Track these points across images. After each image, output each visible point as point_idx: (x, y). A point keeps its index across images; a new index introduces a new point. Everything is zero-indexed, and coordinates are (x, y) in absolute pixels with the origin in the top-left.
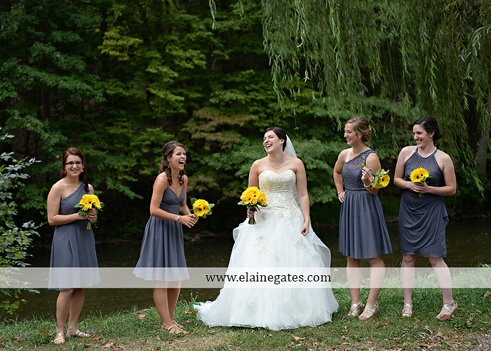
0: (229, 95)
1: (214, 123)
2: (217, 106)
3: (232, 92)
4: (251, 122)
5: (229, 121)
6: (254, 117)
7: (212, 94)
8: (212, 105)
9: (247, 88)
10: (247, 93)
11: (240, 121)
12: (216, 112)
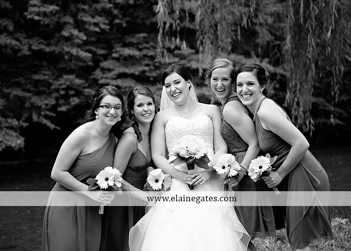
0: (127, 52)
1: (116, 72)
2: (117, 59)
3: (129, 49)
4: (144, 72)
5: (127, 70)
6: (146, 68)
7: (114, 50)
8: (114, 59)
9: (140, 47)
10: (140, 50)
11: (136, 71)
12: (117, 64)
